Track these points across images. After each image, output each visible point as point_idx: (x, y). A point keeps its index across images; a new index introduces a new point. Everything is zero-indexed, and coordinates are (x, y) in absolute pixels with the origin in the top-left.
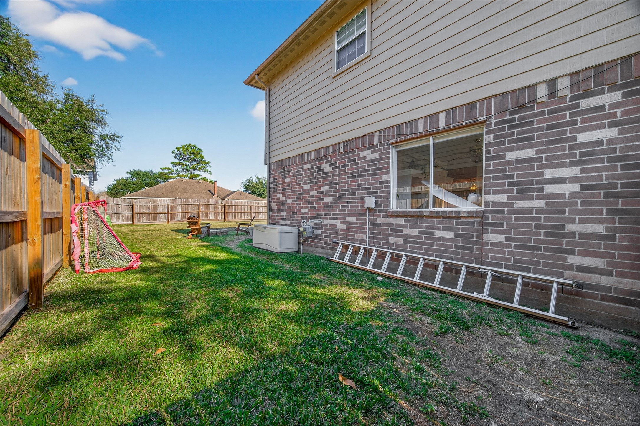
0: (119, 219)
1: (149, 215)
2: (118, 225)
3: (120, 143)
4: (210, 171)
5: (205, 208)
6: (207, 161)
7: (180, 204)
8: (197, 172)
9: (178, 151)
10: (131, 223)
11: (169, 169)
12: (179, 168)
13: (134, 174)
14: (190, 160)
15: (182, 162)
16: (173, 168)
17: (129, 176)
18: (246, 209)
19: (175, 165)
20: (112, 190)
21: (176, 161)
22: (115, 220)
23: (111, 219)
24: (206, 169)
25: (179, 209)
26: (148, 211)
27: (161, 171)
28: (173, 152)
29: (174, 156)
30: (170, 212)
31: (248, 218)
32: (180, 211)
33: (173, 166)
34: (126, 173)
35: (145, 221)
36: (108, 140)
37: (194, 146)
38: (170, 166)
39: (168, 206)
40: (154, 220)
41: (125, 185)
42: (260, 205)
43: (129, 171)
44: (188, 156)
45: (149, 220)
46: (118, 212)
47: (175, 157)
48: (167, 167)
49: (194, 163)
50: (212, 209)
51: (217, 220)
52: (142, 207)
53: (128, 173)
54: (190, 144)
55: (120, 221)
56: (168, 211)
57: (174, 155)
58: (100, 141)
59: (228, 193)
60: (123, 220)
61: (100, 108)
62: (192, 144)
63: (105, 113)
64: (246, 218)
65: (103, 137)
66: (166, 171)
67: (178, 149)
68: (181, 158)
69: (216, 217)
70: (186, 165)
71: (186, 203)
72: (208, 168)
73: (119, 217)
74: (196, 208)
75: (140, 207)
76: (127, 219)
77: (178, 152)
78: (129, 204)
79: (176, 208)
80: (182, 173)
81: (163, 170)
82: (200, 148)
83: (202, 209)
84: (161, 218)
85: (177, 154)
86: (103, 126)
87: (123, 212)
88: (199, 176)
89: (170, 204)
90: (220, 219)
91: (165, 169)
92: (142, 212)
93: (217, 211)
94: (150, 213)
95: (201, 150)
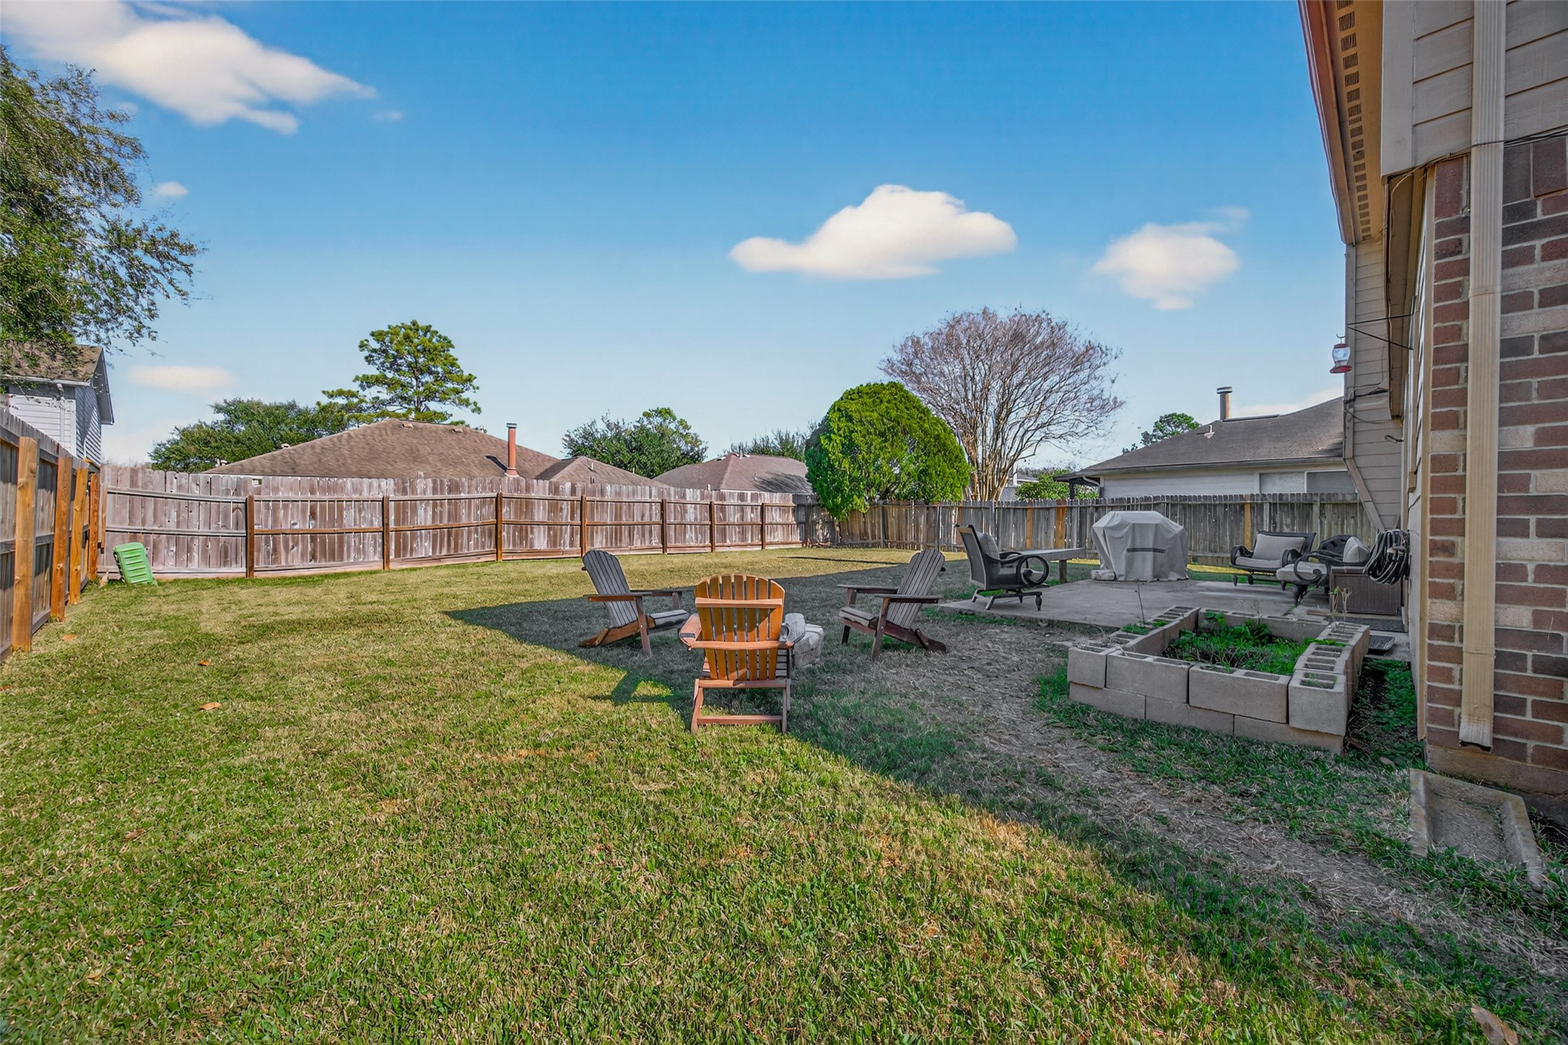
0: (189, 559)
1: (313, 540)
2: (187, 581)
3: (190, 273)
4: (475, 403)
5: (519, 511)
6: (466, 374)
7: (429, 495)
8: (434, 406)
9: (378, 341)
10: (239, 570)
11: (351, 394)
12: (382, 393)
13: (238, 411)
14: (416, 370)
15: (390, 375)
16: (361, 393)
17: (221, 417)
18: (647, 513)
19: (367, 382)
20: (168, 458)
21: (372, 371)
22: (171, 562)
23: (154, 557)
24: (464, 396)
25: (424, 517)
26: (310, 525)
27: (325, 401)
28: (362, 346)
29: (366, 358)
30: (392, 526)
31: (654, 544)
32: (429, 523)
33: (361, 386)
34: (212, 410)
35: (297, 564)
36: (138, 252)
37: (427, 329)
38: (355, 387)
39: (384, 503)
40: (332, 558)
41: (207, 443)
43: (222, 404)
44: (410, 359)
45: (314, 557)
46: (184, 529)
47: (369, 359)
48: (346, 389)
49: (427, 378)
50: (540, 514)
51: (558, 552)
52: (285, 507)
53: (219, 409)
54: (414, 323)
55: (195, 565)
56: (385, 524)
57: (366, 353)
58: (104, 252)
59: (548, 465)
60: (206, 558)
61: (107, 123)
62: (422, 323)
63: (126, 150)
65: (120, 240)
66: (341, 401)
67: (378, 336)
68: (388, 365)
69: (553, 541)
70: (403, 386)
71: (450, 491)
72: (469, 395)
73: (189, 550)
74: (489, 510)
75: (275, 510)
76: (225, 557)
77: (376, 346)
78: (231, 498)
79: (414, 510)
80: (390, 408)
81: (330, 397)
82: (443, 335)
83: (507, 513)
84: (361, 551)
85: (374, 351)
86: (119, 199)
87: (204, 530)
88: (443, 416)
89: (392, 496)
90: (568, 548)
91: (340, 393)
92: (286, 527)
93: (559, 521)
94: (318, 529)
95: (450, 342)
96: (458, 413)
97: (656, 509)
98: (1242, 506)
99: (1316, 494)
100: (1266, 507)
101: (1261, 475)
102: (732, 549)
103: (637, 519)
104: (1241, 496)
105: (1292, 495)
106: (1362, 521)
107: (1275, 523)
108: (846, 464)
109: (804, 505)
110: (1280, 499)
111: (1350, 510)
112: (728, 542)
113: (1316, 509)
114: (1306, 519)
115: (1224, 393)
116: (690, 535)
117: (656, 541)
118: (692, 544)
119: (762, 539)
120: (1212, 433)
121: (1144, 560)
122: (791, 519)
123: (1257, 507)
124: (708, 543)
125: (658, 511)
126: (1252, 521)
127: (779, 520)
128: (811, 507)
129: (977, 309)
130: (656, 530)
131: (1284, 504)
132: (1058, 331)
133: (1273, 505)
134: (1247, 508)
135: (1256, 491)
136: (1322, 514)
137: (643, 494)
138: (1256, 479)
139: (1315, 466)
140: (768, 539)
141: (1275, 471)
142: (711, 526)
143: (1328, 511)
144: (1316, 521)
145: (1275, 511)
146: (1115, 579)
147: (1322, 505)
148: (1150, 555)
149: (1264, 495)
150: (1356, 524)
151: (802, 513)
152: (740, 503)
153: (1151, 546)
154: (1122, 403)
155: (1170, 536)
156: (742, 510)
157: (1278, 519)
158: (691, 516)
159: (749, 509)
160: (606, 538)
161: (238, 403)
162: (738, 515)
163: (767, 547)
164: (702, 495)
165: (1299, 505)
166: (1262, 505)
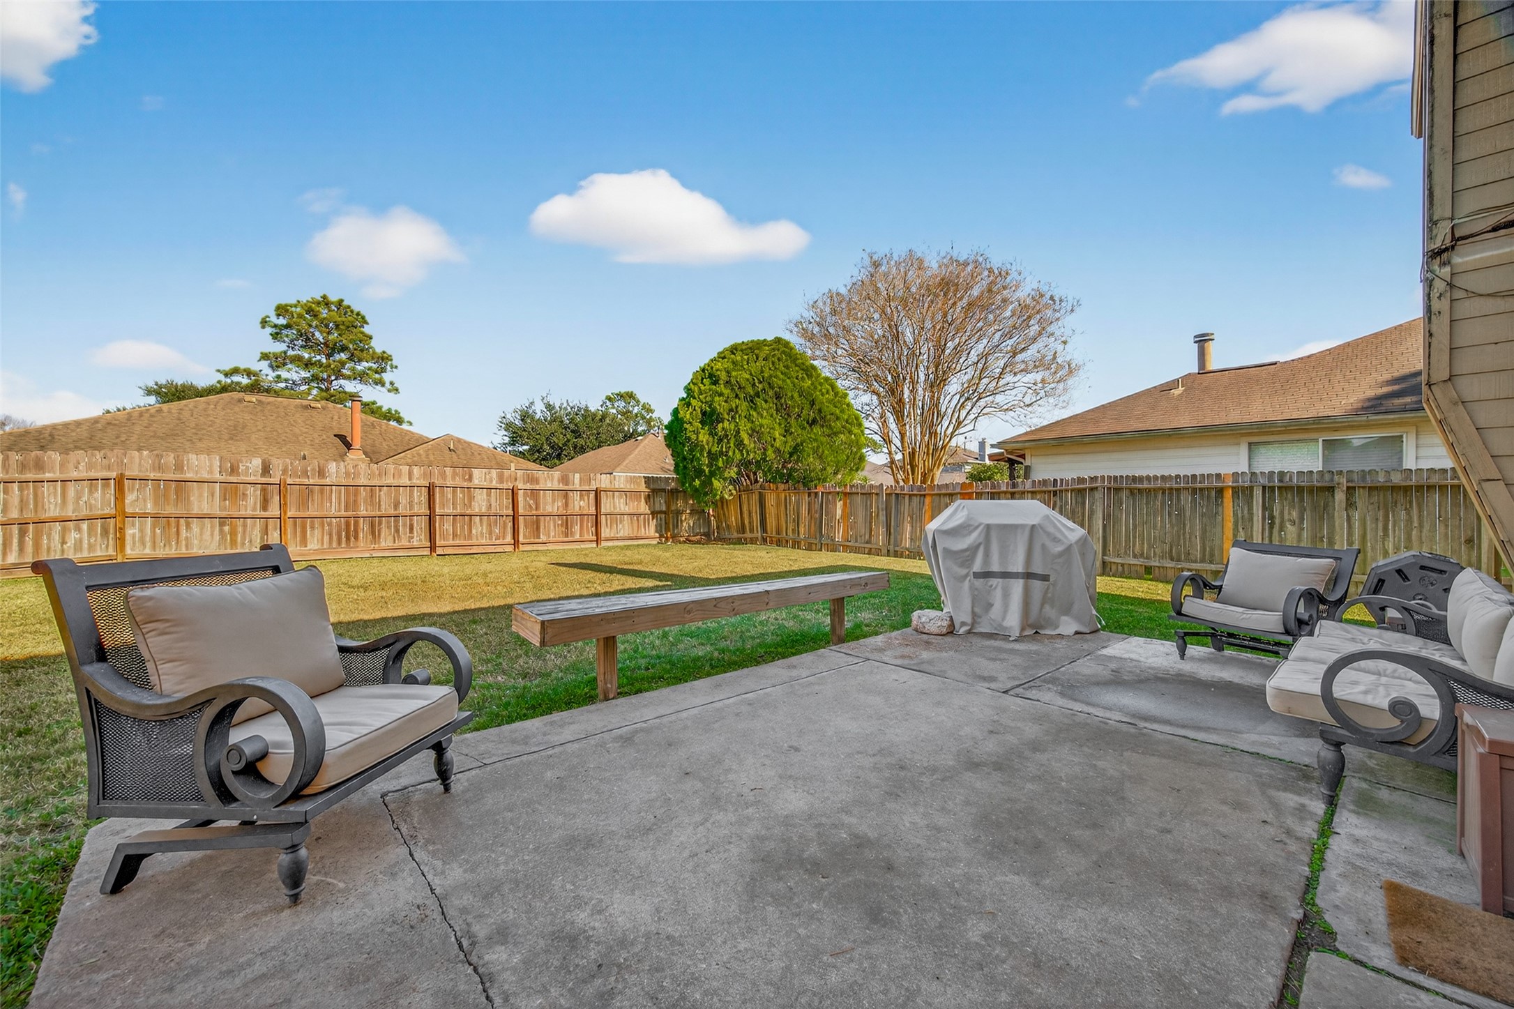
4: (392, 383)
6: (383, 354)
8: (347, 386)
9: (283, 317)
12: (293, 373)
14: (327, 348)
16: (268, 372)
17: (152, 399)
18: (403, 500)
19: (279, 362)
21: (279, 347)
24: (381, 376)
27: (221, 379)
28: (264, 323)
29: (271, 335)
31: (415, 543)
33: (268, 365)
34: (142, 392)
37: (341, 303)
38: (259, 365)
42: (476, 481)
44: (317, 335)
47: (274, 337)
48: (246, 367)
53: (149, 392)
54: (324, 297)
57: (270, 329)
59: (413, 445)
62: (333, 298)
64: (404, 542)
66: (241, 380)
67: (281, 310)
68: (298, 342)
72: (387, 377)
77: (283, 322)
81: (226, 375)
82: (357, 310)
85: (279, 327)
88: (353, 396)
91: (235, 371)
95: (363, 318)
96: (368, 393)
97: (420, 497)
98: (1220, 491)
99: (1340, 473)
100: (1258, 493)
101: (1250, 444)
102: (551, 547)
103: (387, 509)
104: (1218, 476)
105: (1300, 473)
106: (1420, 516)
107: (1272, 518)
108: (704, 437)
109: (664, 490)
110: (1281, 481)
111: (1401, 498)
112: (543, 538)
113: (1340, 496)
114: (1323, 512)
115: (1202, 341)
116: (479, 528)
117: (420, 538)
118: (484, 542)
119: (597, 534)
120: (1181, 389)
121: (1006, 595)
122: (643, 508)
123: (1243, 492)
124: (509, 539)
125: (424, 498)
126: (1235, 514)
127: (626, 509)
128: (674, 493)
129: (899, 252)
130: (420, 525)
131: (1286, 488)
132: (998, 280)
133: (1268, 490)
134: (1228, 494)
135: (1243, 467)
136: (1350, 505)
137: (398, 474)
138: (1243, 450)
139: (1336, 430)
140: (605, 532)
141: (1271, 438)
142: (513, 516)
143: (1361, 498)
144: (1339, 515)
145: (1272, 499)
146: (951, 631)
147: (1350, 490)
148: (1017, 586)
149: (1253, 474)
150: (1409, 520)
151: (661, 503)
152: (561, 486)
153: (1019, 567)
154: (1078, 368)
155: (1060, 548)
156: (566, 497)
157: (1276, 513)
158: (480, 503)
159: (576, 496)
160: (330, 535)
161: (170, 384)
162: (560, 503)
163: (604, 544)
164: (501, 479)
165: (1311, 490)
166: (1251, 488)
